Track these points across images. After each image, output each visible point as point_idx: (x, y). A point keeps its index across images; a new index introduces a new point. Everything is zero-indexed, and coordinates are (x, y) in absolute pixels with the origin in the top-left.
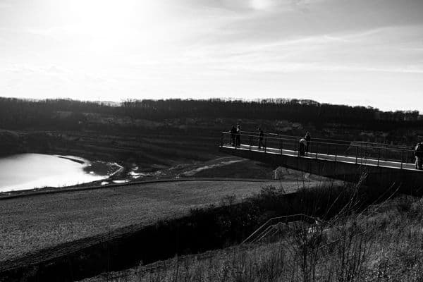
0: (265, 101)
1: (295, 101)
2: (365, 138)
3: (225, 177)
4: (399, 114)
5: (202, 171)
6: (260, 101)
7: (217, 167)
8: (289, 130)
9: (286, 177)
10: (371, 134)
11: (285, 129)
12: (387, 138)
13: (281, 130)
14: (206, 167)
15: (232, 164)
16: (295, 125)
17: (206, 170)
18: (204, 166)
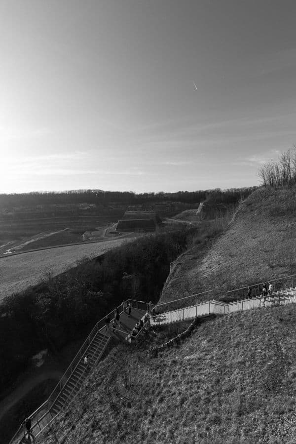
0: (70, 192)
1: (90, 190)
2: (131, 209)
3: (48, 246)
4: (146, 195)
5: (29, 244)
6: (67, 192)
7: (41, 240)
8: (88, 209)
9: (91, 238)
10: (134, 207)
11: (86, 208)
12: (142, 208)
13: (83, 209)
14: (33, 240)
15: (53, 235)
16: (92, 205)
17: (33, 243)
18: (30, 240)
